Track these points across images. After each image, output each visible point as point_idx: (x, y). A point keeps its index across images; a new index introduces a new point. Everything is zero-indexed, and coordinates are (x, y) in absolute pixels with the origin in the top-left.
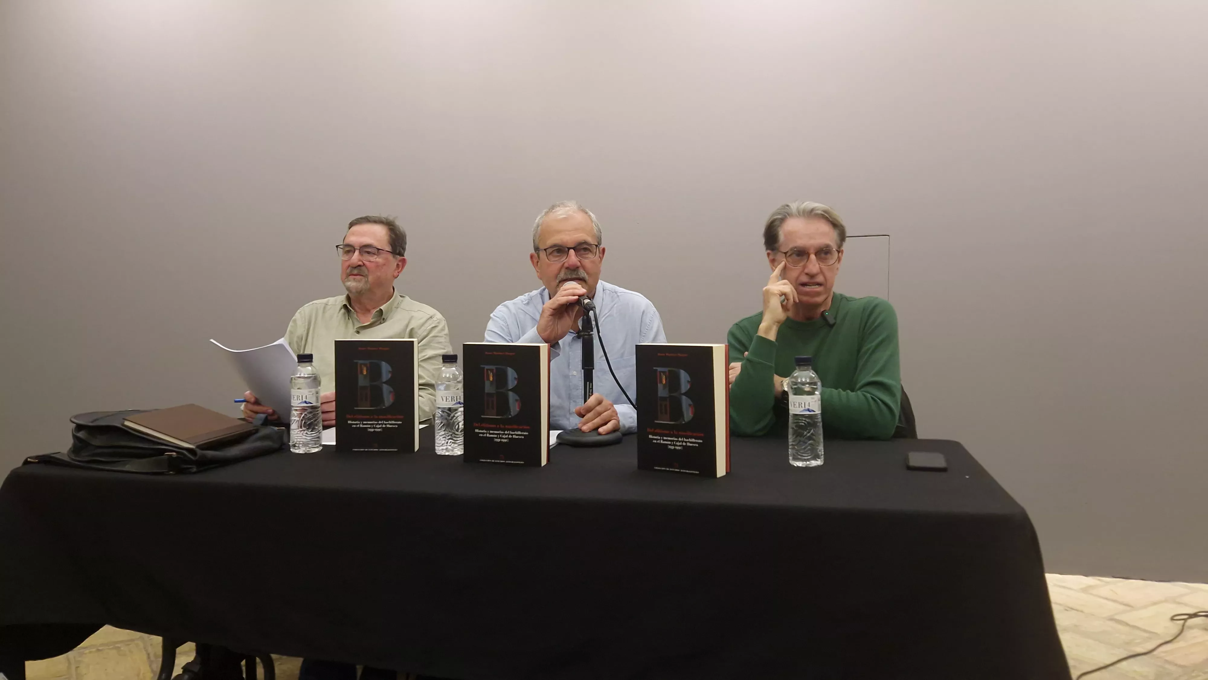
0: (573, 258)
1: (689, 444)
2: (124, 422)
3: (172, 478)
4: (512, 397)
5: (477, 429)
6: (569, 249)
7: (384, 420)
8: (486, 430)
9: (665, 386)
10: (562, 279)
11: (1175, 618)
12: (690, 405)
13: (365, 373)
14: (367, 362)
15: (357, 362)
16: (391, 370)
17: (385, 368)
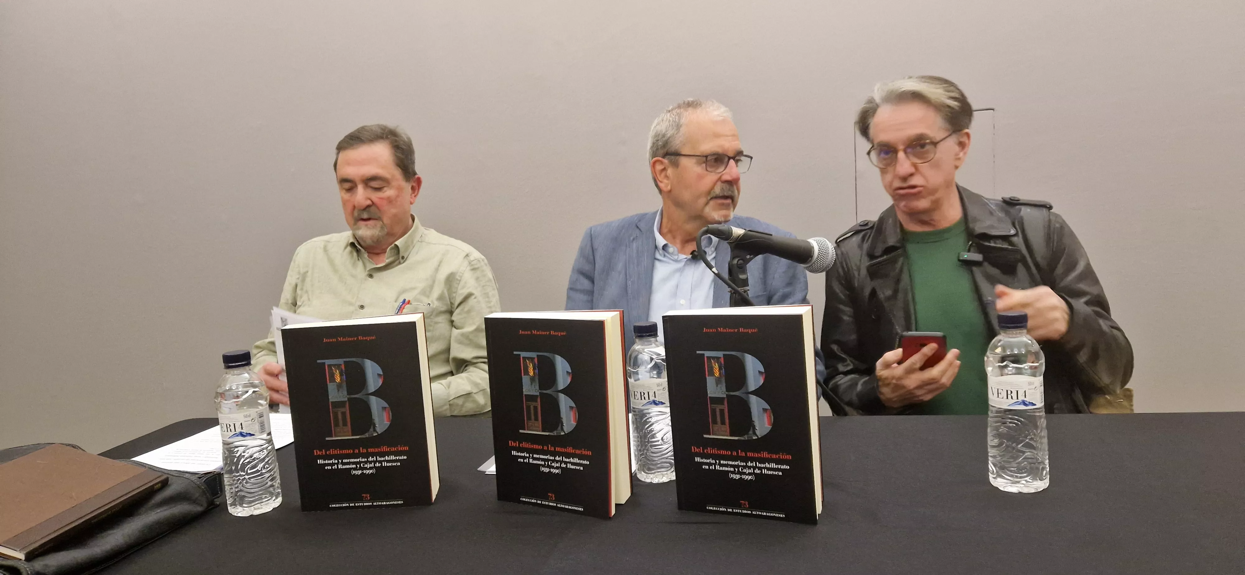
1: (765, 472)
6: (729, 158)
7: (376, 453)
10: (716, 195)
13: (338, 379)
14: (341, 361)
15: (324, 363)
16: (382, 373)
17: (372, 368)
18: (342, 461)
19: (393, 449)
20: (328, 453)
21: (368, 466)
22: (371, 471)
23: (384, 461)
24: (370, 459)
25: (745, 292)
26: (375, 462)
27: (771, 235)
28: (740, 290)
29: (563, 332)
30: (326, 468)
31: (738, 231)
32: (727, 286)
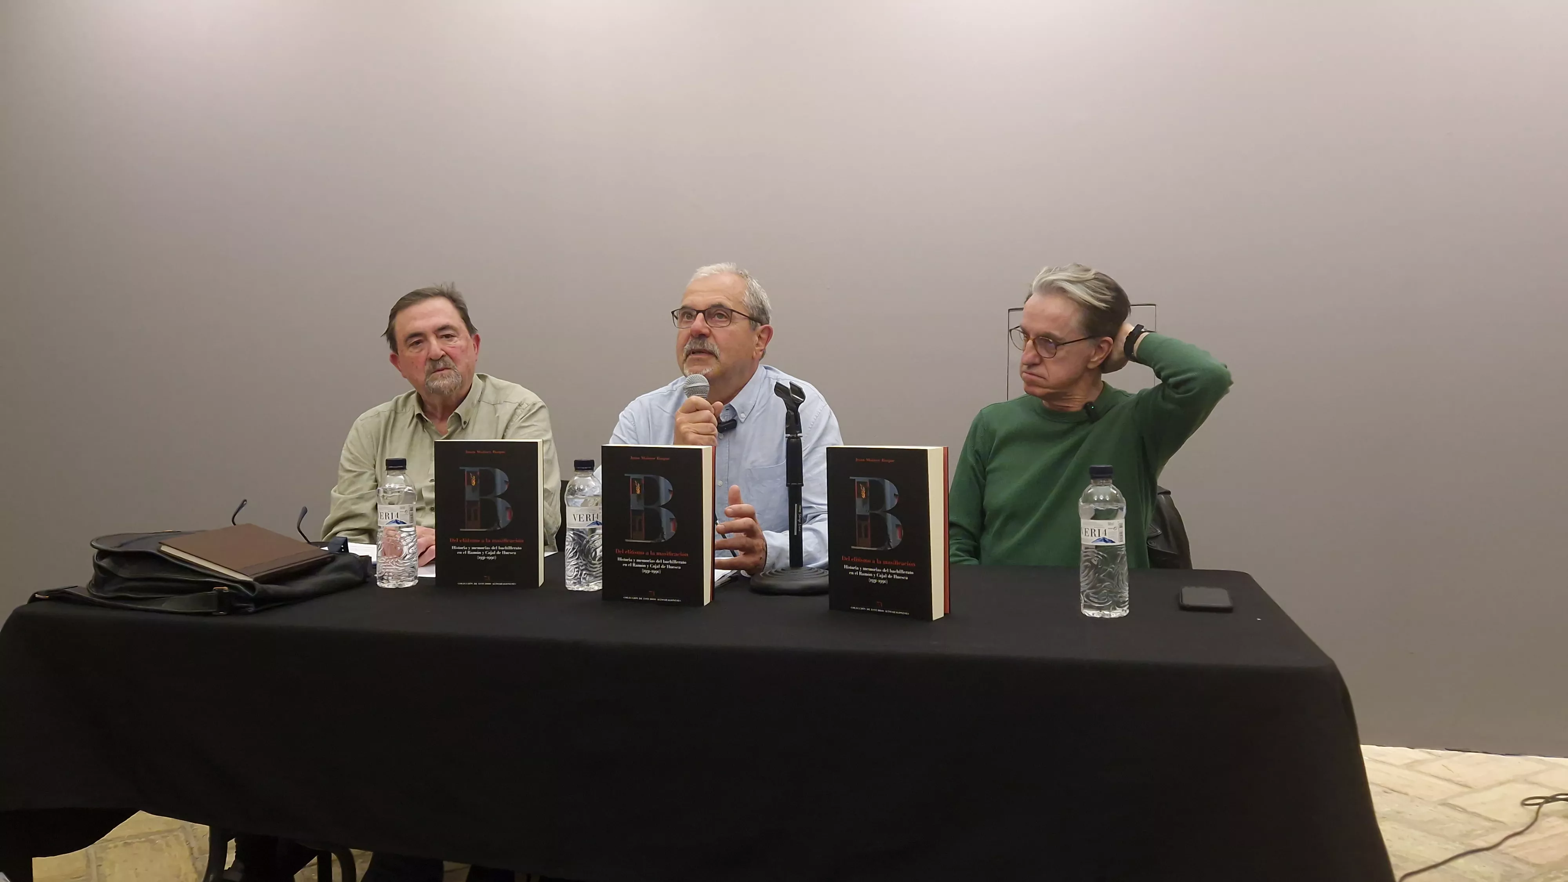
0: (699, 322)
1: (896, 577)
2: (160, 547)
3: (223, 620)
4: (666, 516)
5: (619, 557)
6: (698, 312)
7: (498, 545)
10: (687, 351)
11: (1528, 802)
13: (474, 483)
14: (477, 469)
15: (464, 470)
16: (508, 481)
17: (500, 477)
18: (471, 548)
19: (512, 541)
20: (460, 541)
21: (491, 553)
22: (493, 558)
23: (504, 550)
24: (493, 548)
26: (496, 551)
29: (668, 458)
30: (458, 553)
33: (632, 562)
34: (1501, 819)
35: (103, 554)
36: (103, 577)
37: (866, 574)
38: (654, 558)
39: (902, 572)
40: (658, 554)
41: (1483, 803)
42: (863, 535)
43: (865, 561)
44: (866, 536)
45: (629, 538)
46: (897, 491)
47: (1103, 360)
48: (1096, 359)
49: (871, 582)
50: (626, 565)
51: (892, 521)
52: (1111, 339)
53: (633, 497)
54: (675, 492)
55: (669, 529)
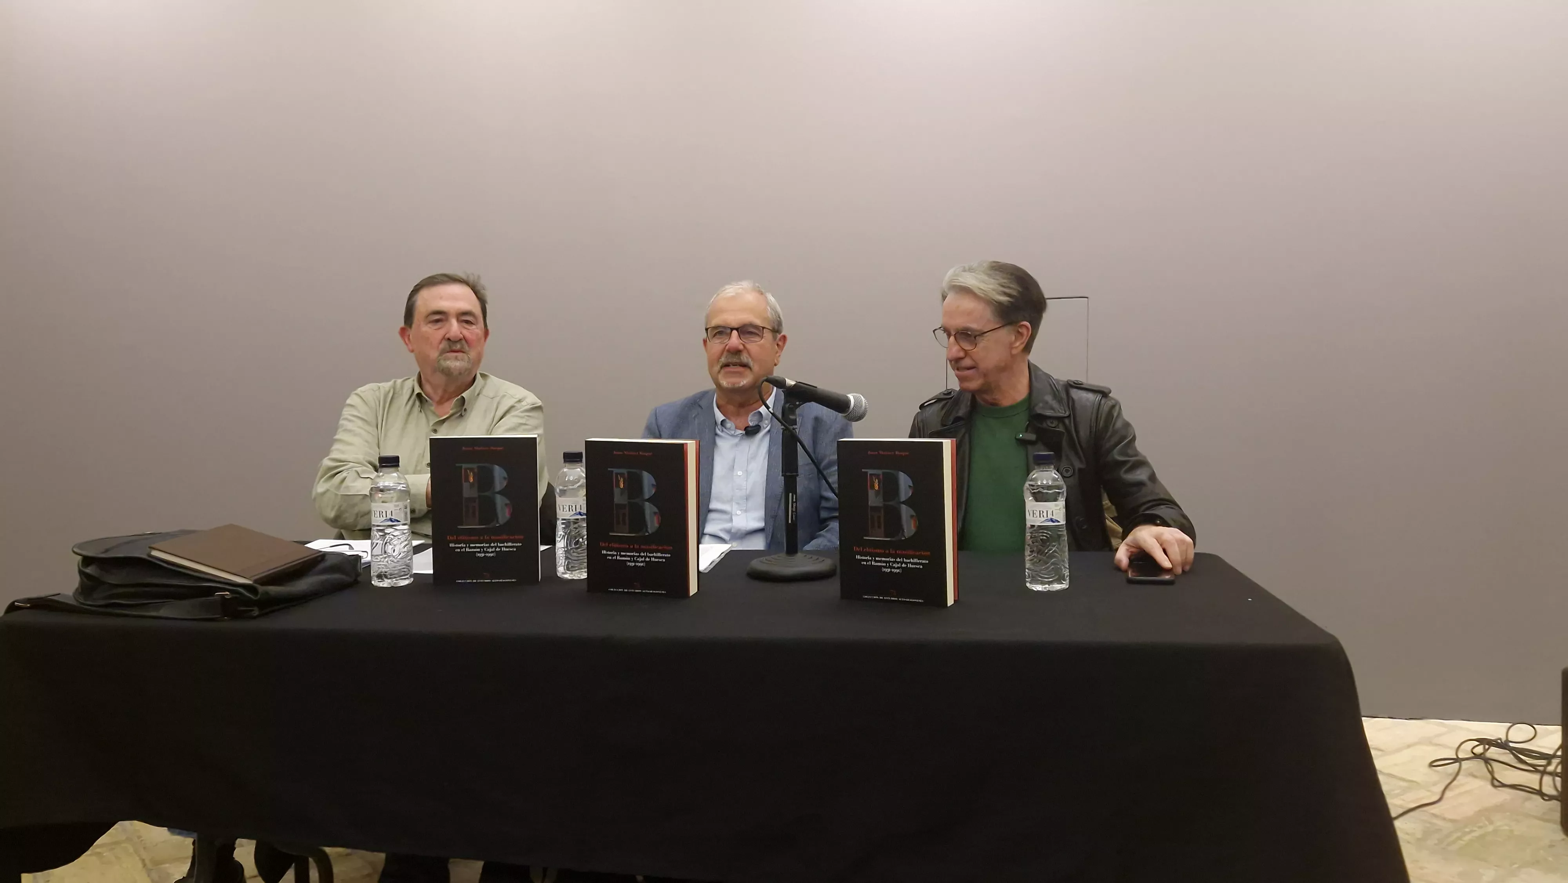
0: (735, 339)
1: (910, 566)
2: (151, 552)
3: (227, 625)
4: (649, 509)
5: (603, 550)
6: (732, 329)
7: (497, 541)
8: (615, 552)
9: (877, 492)
10: (723, 363)
11: (1435, 764)
12: (912, 516)
13: (471, 480)
14: (474, 466)
15: (462, 466)
16: (507, 477)
17: (499, 473)
21: (490, 550)
22: (492, 555)
25: (794, 429)
26: (496, 547)
27: (816, 387)
28: (791, 427)
30: (456, 550)
31: (790, 382)
32: (780, 424)
33: (616, 555)
34: (1414, 779)
35: (87, 561)
36: (89, 585)
37: (879, 564)
38: (639, 551)
39: (916, 560)
40: (642, 547)
41: (1396, 765)
42: (876, 524)
43: (878, 551)
44: (879, 527)
45: (614, 532)
46: (911, 482)
47: (1025, 343)
48: (1018, 344)
49: (884, 571)
50: (610, 558)
51: (906, 512)
52: (1028, 323)
53: (616, 491)
54: (658, 486)
55: (652, 523)
